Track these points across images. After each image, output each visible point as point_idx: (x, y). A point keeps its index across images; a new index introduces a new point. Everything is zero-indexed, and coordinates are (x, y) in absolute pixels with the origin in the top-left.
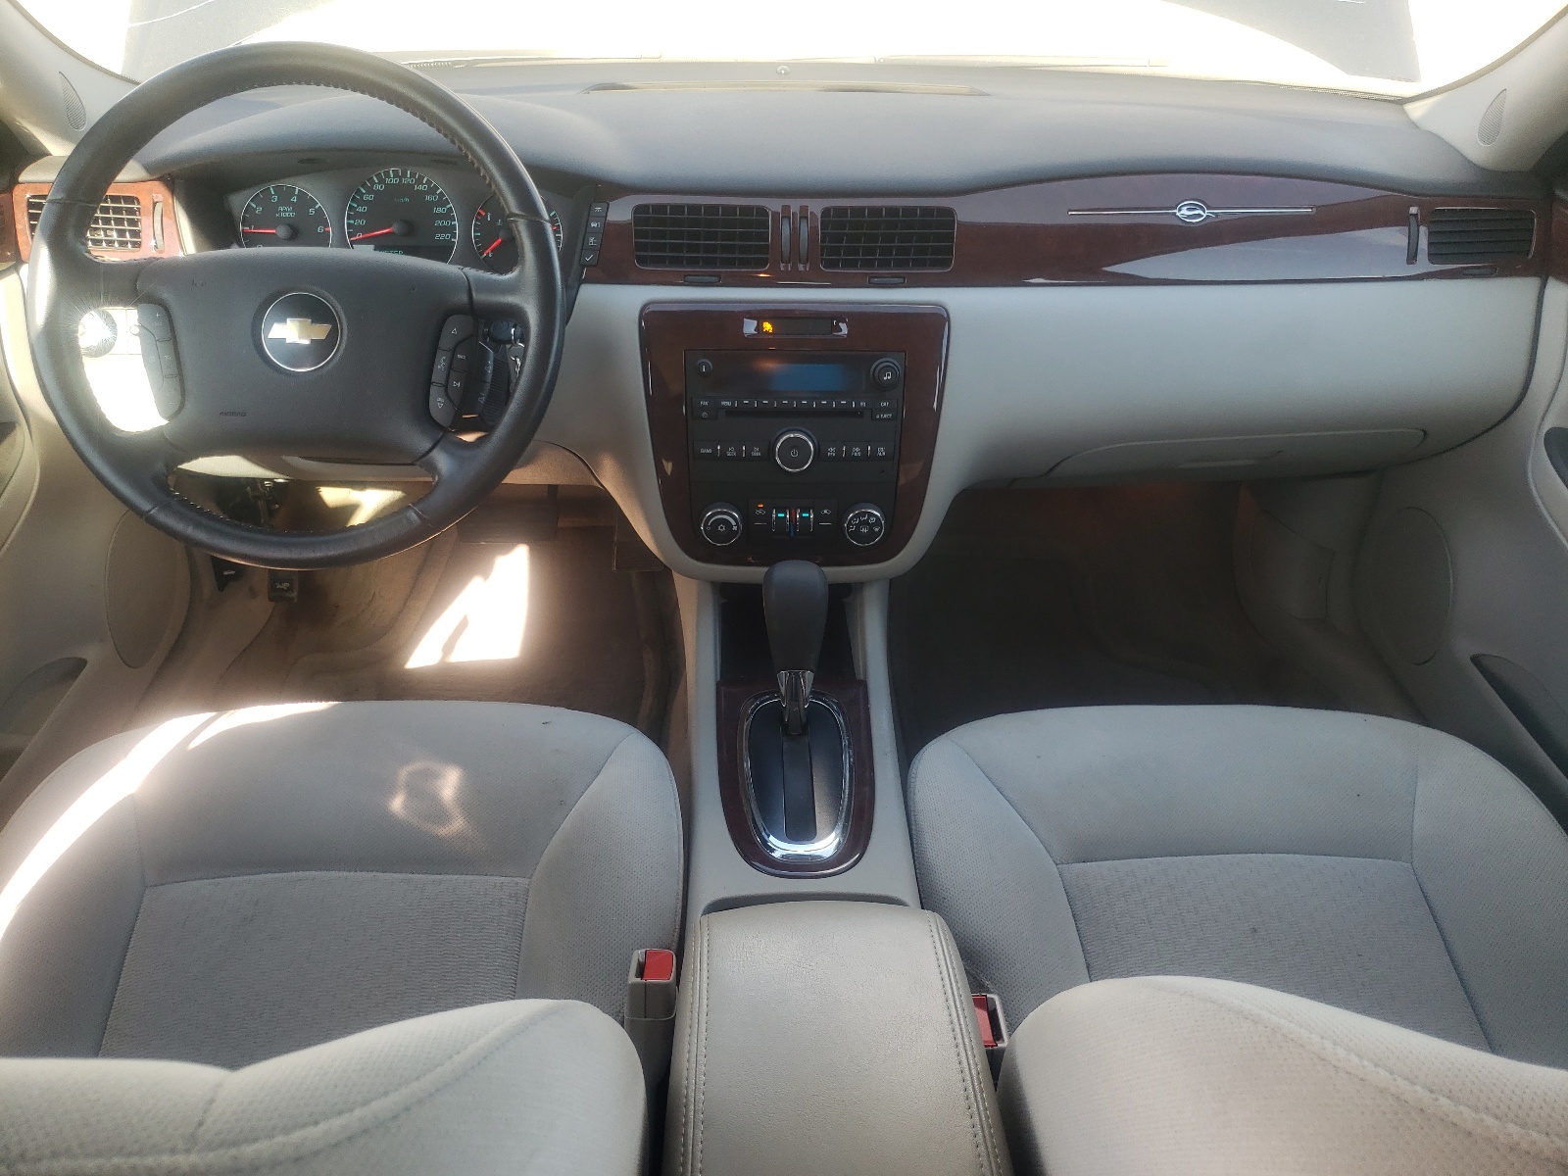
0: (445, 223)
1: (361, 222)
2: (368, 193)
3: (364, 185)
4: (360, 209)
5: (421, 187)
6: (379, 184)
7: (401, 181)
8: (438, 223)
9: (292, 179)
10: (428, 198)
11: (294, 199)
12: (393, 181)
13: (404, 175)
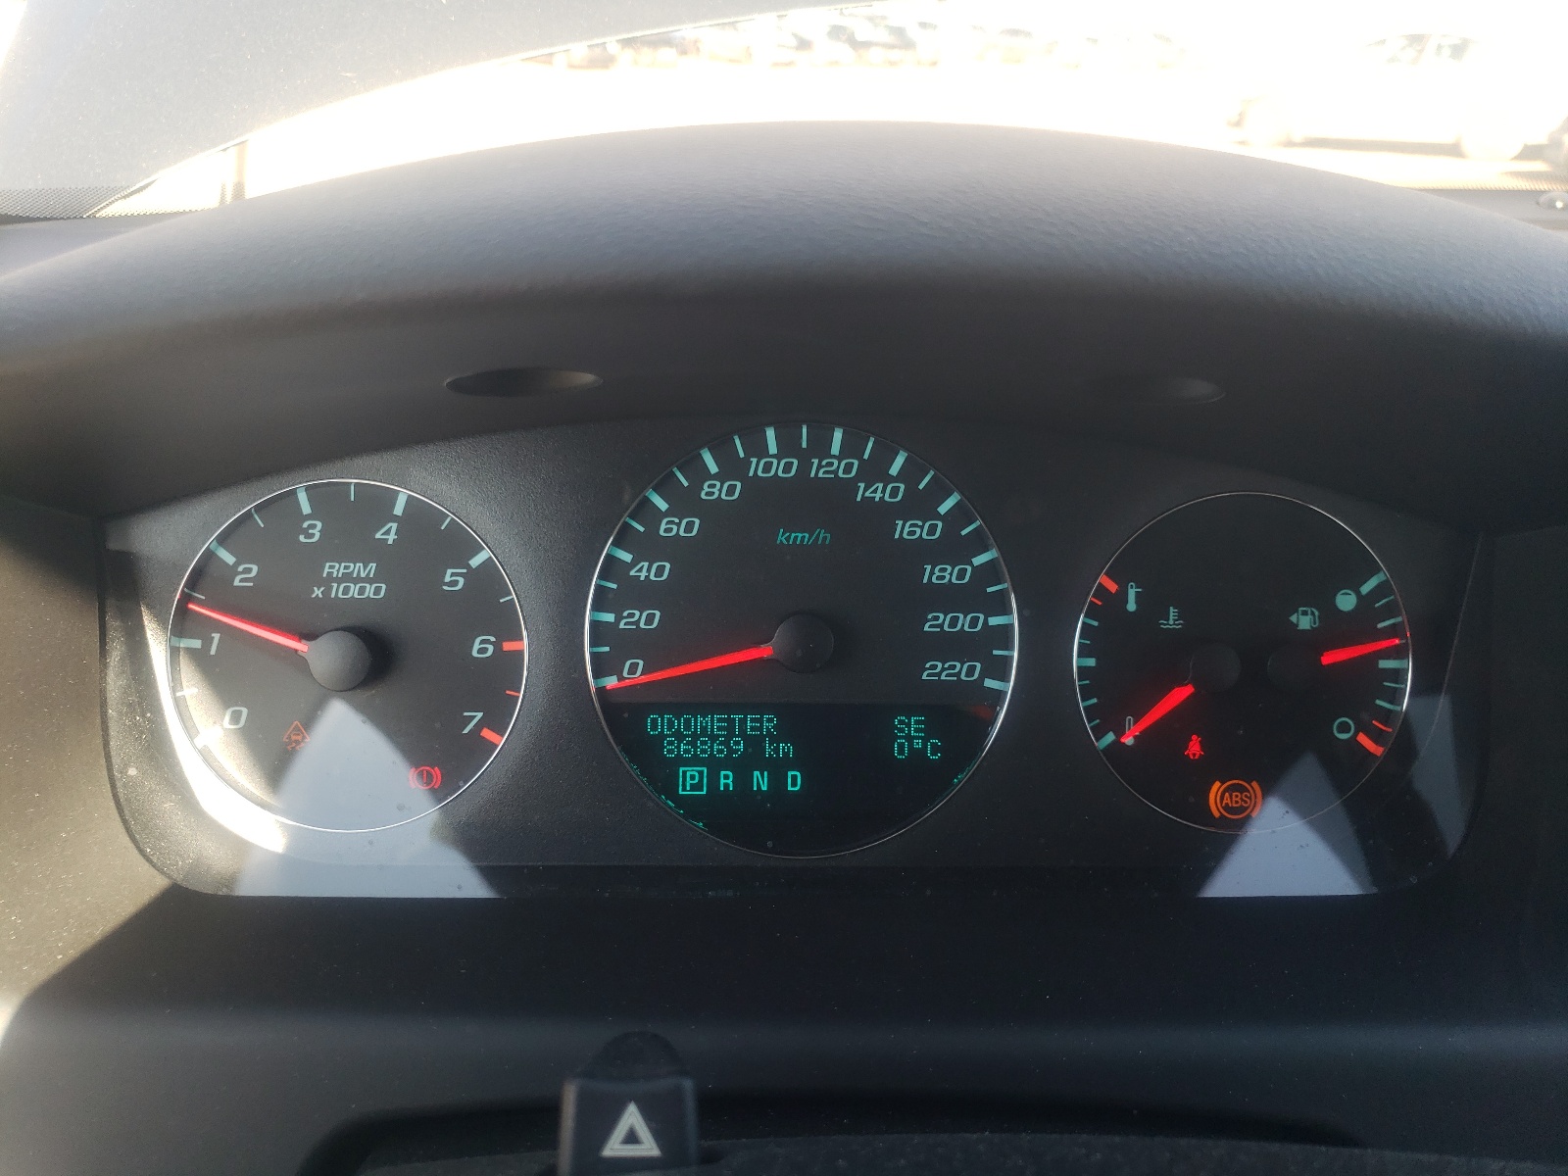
0: (964, 622)
1: (643, 619)
2: (676, 511)
3: (665, 486)
4: (644, 571)
5: (879, 492)
6: (721, 477)
7: (805, 466)
8: (938, 622)
9: (388, 460)
10: (905, 530)
11: (389, 533)
12: (778, 469)
13: (820, 447)
